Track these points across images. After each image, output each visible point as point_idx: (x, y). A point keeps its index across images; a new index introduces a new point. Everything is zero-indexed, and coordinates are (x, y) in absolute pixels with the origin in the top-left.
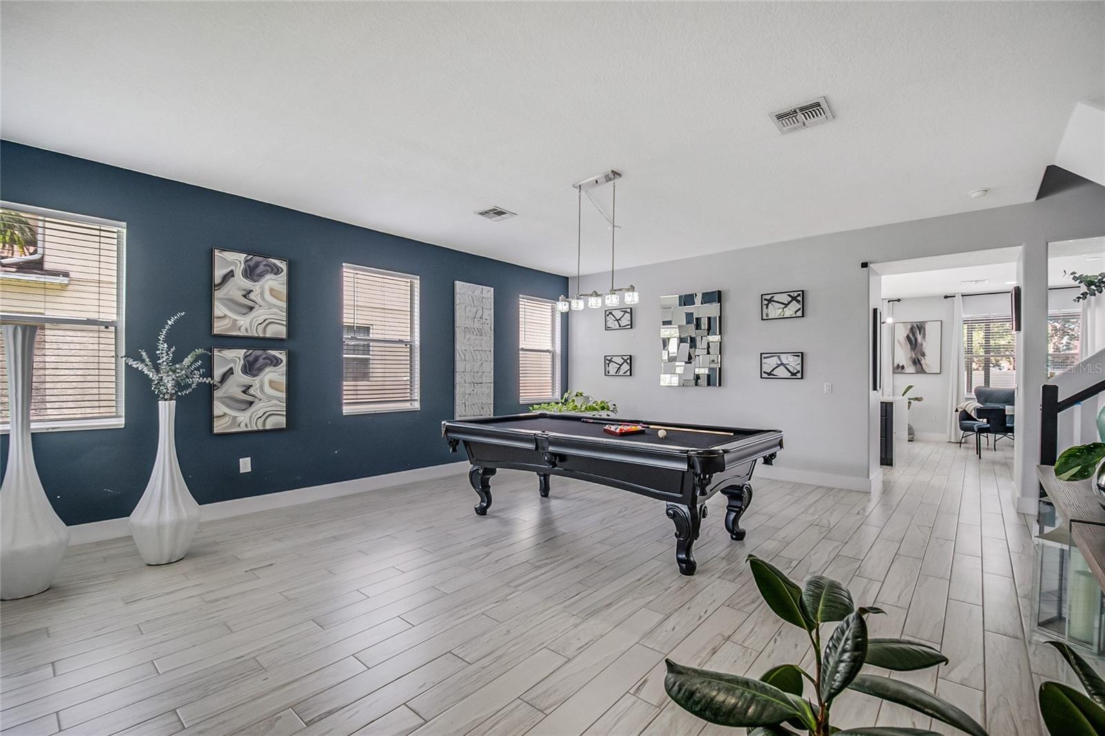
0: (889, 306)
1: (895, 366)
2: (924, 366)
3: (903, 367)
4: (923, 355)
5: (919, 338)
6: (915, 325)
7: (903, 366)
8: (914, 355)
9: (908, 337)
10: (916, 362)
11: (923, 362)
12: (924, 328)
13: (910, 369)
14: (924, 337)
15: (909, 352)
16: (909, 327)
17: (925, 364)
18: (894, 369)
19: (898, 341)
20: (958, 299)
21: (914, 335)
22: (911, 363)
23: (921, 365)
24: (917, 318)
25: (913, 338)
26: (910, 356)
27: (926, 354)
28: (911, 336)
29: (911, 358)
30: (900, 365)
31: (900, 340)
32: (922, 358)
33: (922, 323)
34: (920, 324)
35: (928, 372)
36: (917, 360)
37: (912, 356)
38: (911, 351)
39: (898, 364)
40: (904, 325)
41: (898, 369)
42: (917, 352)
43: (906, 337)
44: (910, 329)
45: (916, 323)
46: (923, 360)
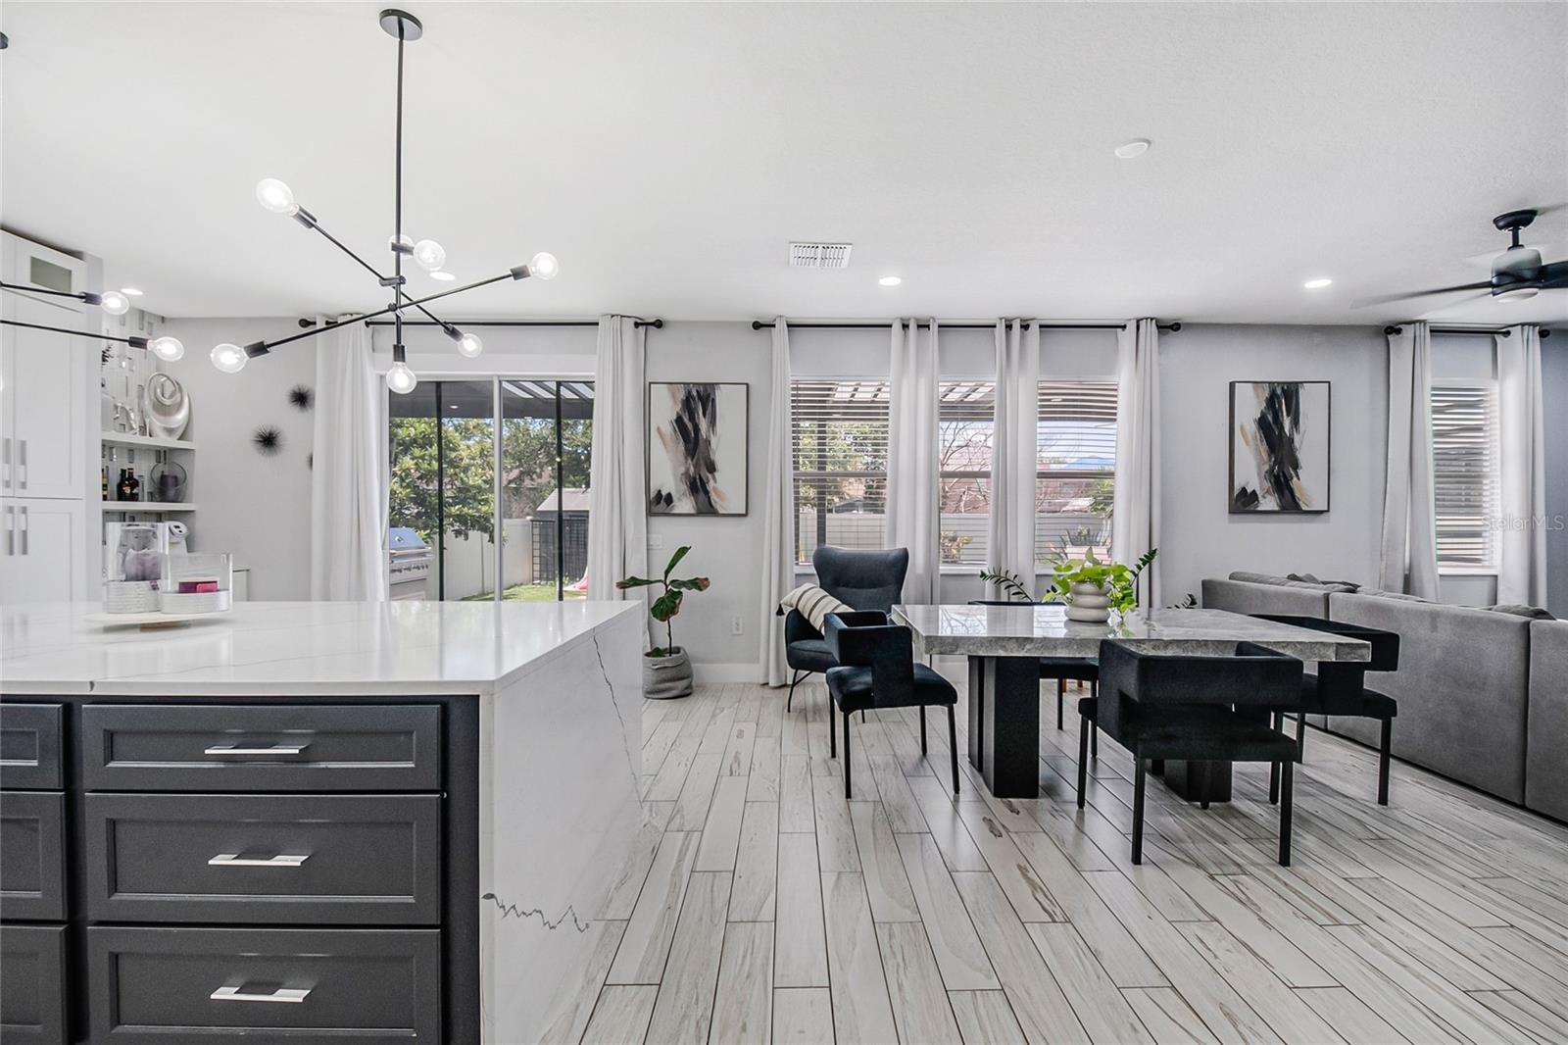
0: (636, 335)
1: (652, 495)
2: (713, 498)
3: (669, 499)
4: (712, 468)
5: (703, 424)
6: (695, 393)
7: (669, 495)
8: (692, 469)
9: (679, 420)
10: (697, 487)
11: (711, 486)
12: (713, 400)
13: (685, 504)
14: (713, 423)
15: (681, 458)
16: (682, 395)
17: (714, 488)
18: (649, 503)
19: (658, 429)
20: (780, 332)
21: (692, 418)
22: (684, 488)
23: (707, 493)
24: (698, 374)
25: (690, 426)
26: (682, 470)
27: (719, 464)
28: (686, 420)
29: (686, 474)
30: (664, 493)
31: (663, 429)
32: (710, 476)
33: (708, 387)
34: (705, 390)
35: (721, 511)
36: (698, 481)
37: (688, 470)
38: (686, 458)
39: (660, 491)
40: (669, 389)
41: (659, 504)
42: (698, 459)
43: (676, 421)
44: (683, 400)
45: (696, 387)
46: (712, 482)
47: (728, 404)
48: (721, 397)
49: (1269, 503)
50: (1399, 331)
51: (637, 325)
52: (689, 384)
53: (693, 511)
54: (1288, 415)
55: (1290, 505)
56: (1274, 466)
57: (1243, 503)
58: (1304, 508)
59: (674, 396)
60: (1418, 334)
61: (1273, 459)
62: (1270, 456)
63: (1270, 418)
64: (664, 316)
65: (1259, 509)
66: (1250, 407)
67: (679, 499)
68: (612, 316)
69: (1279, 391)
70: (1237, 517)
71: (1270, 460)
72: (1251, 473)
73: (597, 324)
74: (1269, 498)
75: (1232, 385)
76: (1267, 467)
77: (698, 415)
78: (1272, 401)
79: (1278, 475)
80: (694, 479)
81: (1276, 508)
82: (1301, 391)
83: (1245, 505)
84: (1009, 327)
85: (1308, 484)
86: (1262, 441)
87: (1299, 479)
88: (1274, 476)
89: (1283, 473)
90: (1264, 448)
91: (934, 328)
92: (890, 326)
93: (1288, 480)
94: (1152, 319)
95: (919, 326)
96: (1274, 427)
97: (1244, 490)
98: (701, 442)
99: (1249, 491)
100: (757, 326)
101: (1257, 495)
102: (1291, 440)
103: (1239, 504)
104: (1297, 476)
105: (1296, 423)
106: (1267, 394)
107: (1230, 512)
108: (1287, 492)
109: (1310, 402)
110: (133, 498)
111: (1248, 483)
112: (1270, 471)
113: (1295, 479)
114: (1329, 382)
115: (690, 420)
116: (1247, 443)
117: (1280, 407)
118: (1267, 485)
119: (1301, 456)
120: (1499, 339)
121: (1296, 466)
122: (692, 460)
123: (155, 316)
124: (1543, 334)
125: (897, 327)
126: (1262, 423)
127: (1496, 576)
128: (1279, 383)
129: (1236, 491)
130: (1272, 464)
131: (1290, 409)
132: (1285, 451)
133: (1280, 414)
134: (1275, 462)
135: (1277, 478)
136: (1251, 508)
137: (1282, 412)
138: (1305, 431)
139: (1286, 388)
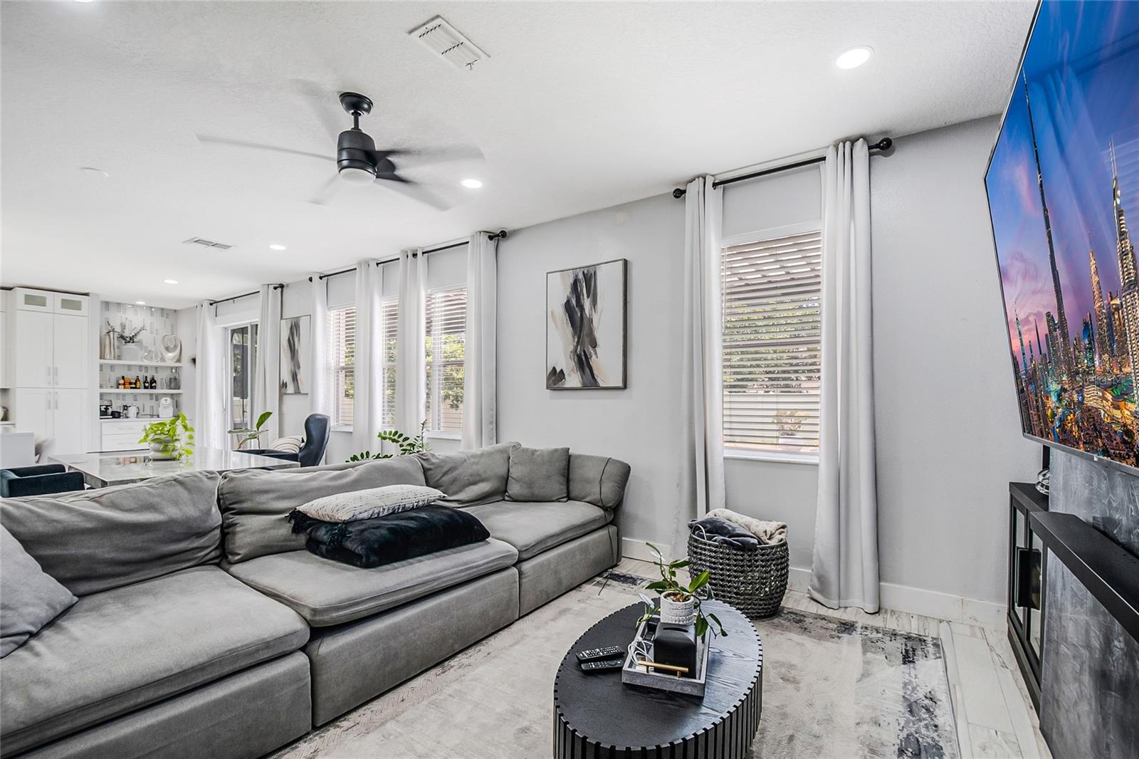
0: (277, 295)
1: (281, 383)
2: (299, 384)
3: (286, 385)
4: (299, 367)
5: (296, 340)
6: (294, 323)
10: (294, 377)
11: (298, 378)
12: (299, 327)
13: (291, 387)
14: (299, 340)
16: (291, 325)
17: (300, 380)
22: (290, 378)
23: (297, 382)
24: (295, 312)
25: (292, 342)
26: (290, 368)
27: (300, 364)
28: (291, 339)
29: (291, 371)
30: (285, 382)
31: (284, 347)
32: (298, 370)
33: (298, 319)
37: (292, 368)
38: (291, 362)
39: (283, 380)
40: (287, 322)
41: (282, 388)
43: (288, 341)
44: (291, 328)
45: (295, 320)
46: (299, 374)
47: (304, 327)
48: (302, 324)
49: (573, 380)
51: (275, 288)
52: (293, 318)
53: (293, 392)
54: (588, 297)
55: (591, 383)
56: (577, 346)
58: (602, 385)
59: (288, 326)
61: (576, 340)
62: (574, 337)
63: (574, 301)
64: (286, 281)
65: (565, 386)
66: (561, 292)
67: (289, 385)
69: (581, 276)
70: (552, 393)
71: (574, 341)
72: (560, 354)
73: (259, 292)
74: (573, 375)
75: (547, 276)
76: (571, 348)
77: (295, 336)
78: (575, 286)
79: (580, 353)
80: (294, 373)
81: (579, 385)
82: (598, 273)
83: (556, 382)
85: (606, 363)
86: (567, 324)
87: (597, 357)
88: (577, 356)
89: (584, 351)
90: (569, 330)
93: (588, 358)
96: (577, 309)
97: (554, 368)
98: (295, 352)
99: (558, 371)
100: (310, 279)
101: (564, 374)
102: (591, 321)
103: (551, 382)
104: (596, 354)
105: (594, 303)
106: (571, 280)
107: (546, 390)
108: (587, 370)
109: (609, 284)
110: (155, 387)
111: (557, 362)
112: (576, 351)
113: (594, 357)
114: (625, 260)
116: (555, 326)
117: (582, 290)
118: (572, 364)
119: (599, 335)
121: (594, 345)
122: (293, 362)
123: (170, 310)
126: (568, 306)
128: (581, 268)
129: (549, 371)
130: (575, 344)
131: (590, 292)
132: (585, 331)
133: (582, 297)
134: (578, 342)
135: (579, 357)
136: (560, 385)
137: (583, 295)
138: (602, 310)
139: (586, 272)
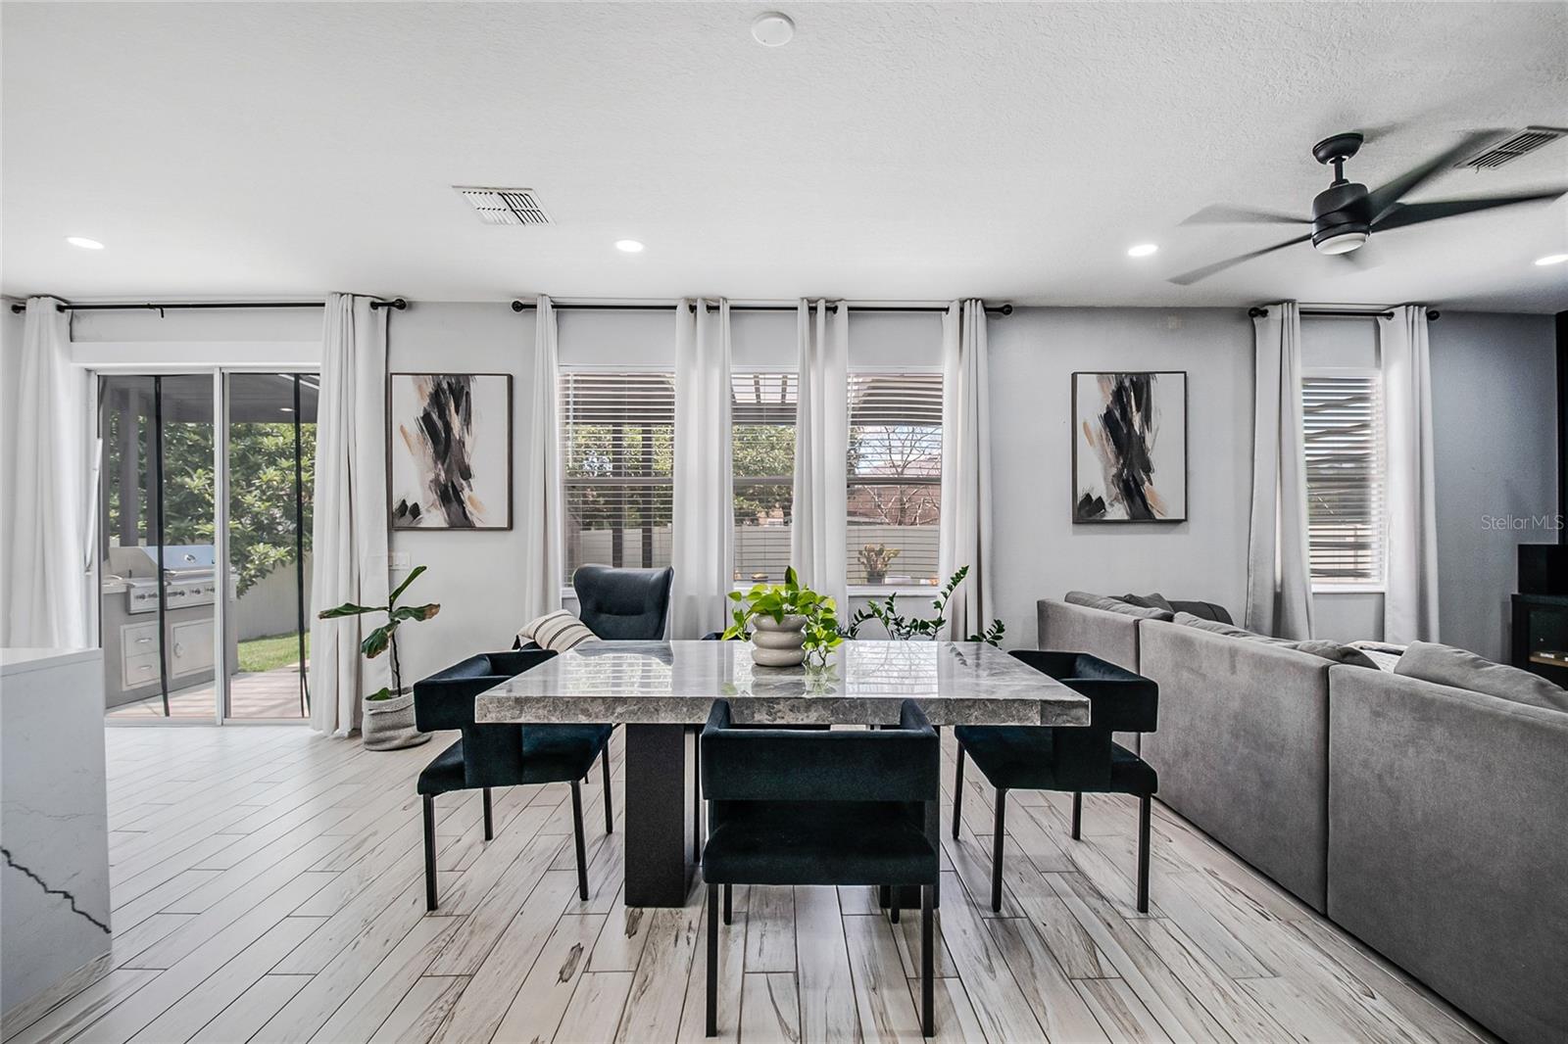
0: (374, 321)
1: (395, 506)
2: (469, 507)
3: (415, 511)
4: (466, 474)
5: (456, 422)
6: (445, 386)
7: (416, 506)
8: (443, 474)
9: (427, 418)
10: (449, 495)
11: (465, 495)
12: (468, 394)
13: (434, 516)
14: (467, 421)
15: (430, 461)
16: (429, 388)
17: (470, 498)
18: (391, 516)
19: (402, 428)
20: (545, 315)
21: (442, 415)
22: (433, 497)
23: (461, 503)
24: (449, 363)
25: (439, 424)
26: (432, 476)
27: (474, 470)
28: (435, 417)
29: (436, 481)
30: (409, 504)
31: (407, 429)
32: (464, 482)
33: (461, 379)
34: (458, 382)
35: (478, 525)
36: (450, 489)
37: (438, 476)
38: (436, 463)
39: (404, 501)
40: (414, 380)
41: (402, 516)
42: (449, 465)
43: (423, 418)
44: (431, 394)
45: (447, 379)
46: (467, 490)
47: (486, 398)
48: (477, 390)
49: (1118, 511)
50: (1264, 313)
51: (374, 306)
52: (439, 375)
53: (445, 525)
54: (1138, 410)
55: (1142, 513)
56: (1123, 469)
57: (1088, 511)
58: (1158, 517)
59: (420, 388)
60: (1285, 316)
61: (1122, 461)
62: (1117, 458)
63: (1117, 414)
64: (408, 294)
65: (1105, 518)
66: (1095, 401)
67: (428, 511)
68: (342, 295)
69: (1127, 383)
70: (1083, 528)
71: (1118, 462)
72: (1097, 478)
73: (323, 305)
74: (1117, 505)
75: (1074, 376)
76: (1114, 471)
77: (450, 411)
78: (1119, 394)
79: (1128, 479)
80: (446, 486)
81: (1126, 518)
82: (1153, 383)
83: (1090, 513)
84: (813, 310)
85: (1163, 489)
86: (1108, 440)
87: (1151, 484)
88: (1123, 481)
89: (1134, 477)
90: (1110, 448)
91: (725, 309)
92: (675, 308)
93: (1138, 485)
94: (977, 300)
95: (709, 308)
96: (1122, 424)
97: (1088, 496)
98: (453, 444)
99: (1094, 498)
100: (518, 307)
101: (1103, 504)
102: (1142, 439)
103: (1083, 512)
104: (1150, 480)
105: (1147, 419)
106: (1113, 386)
107: (1074, 523)
108: (1138, 500)
109: (1164, 396)
111: (1093, 489)
112: (1119, 476)
113: (1147, 483)
114: (1185, 373)
115: (440, 417)
116: (1091, 442)
117: (1129, 402)
118: (1115, 491)
119: (1153, 457)
120: (1382, 321)
121: (1148, 468)
122: (443, 465)
124: (1432, 316)
125: (682, 310)
126: (1108, 419)
127: (1383, 594)
128: (1127, 374)
129: (1080, 499)
130: (1120, 466)
131: (1141, 404)
132: (1135, 452)
133: (1129, 409)
134: (1124, 465)
135: (1126, 483)
136: (1097, 517)
137: (1131, 407)
138: (1158, 429)
139: (1135, 379)
